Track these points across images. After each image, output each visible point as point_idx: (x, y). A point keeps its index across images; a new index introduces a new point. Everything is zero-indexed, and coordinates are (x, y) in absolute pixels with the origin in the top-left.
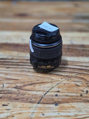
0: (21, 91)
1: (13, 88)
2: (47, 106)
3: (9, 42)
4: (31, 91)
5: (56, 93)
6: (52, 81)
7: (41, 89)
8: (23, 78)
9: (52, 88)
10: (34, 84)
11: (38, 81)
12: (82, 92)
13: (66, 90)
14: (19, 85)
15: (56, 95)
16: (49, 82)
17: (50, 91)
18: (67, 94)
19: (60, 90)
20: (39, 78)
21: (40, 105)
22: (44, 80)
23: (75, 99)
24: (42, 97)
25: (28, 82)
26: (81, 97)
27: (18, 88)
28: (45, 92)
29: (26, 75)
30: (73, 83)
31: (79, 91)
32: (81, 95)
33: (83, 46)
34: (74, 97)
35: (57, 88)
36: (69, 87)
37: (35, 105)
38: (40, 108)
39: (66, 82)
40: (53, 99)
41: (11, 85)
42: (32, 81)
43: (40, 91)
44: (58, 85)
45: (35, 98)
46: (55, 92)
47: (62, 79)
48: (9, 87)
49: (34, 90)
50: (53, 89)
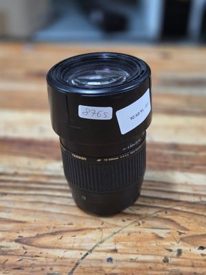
1: (11, 241)
3: (11, 134)
4: (53, 248)
5: (109, 255)
6: (101, 227)
7: (76, 245)
8: (37, 219)
9: (101, 242)
10: (60, 232)
11: (71, 226)
12: (167, 254)
13: (132, 247)
15: (110, 260)
16: (95, 229)
17: (97, 248)
18: (133, 257)
19: (119, 247)
20: (73, 220)
22: (84, 224)
23: (150, 268)
24: (77, 264)
25: (48, 227)
26: (165, 265)
27: (25, 241)
28: (84, 253)
29: (45, 212)
30: (149, 231)
31: (161, 250)
32: (166, 261)
33: (175, 146)
34: (149, 265)
35: (113, 244)
36: (140, 240)
41: (7, 234)
42: (57, 226)
43: (72, 249)
44: (115, 235)
45: (60, 265)
46: (107, 251)
47: (124, 221)
49: (59, 246)
50: (103, 244)
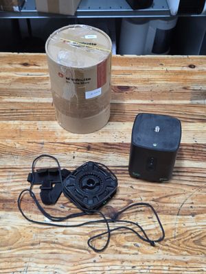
0: (160, 204)
2: (186, 217)
14: (155, 198)
21: (179, 217)
37: (175, 217)
38: (181, 220)
39: (197, 193)
40: (189, 211)
48: (146, 200)
